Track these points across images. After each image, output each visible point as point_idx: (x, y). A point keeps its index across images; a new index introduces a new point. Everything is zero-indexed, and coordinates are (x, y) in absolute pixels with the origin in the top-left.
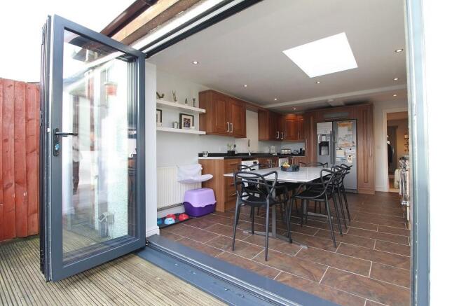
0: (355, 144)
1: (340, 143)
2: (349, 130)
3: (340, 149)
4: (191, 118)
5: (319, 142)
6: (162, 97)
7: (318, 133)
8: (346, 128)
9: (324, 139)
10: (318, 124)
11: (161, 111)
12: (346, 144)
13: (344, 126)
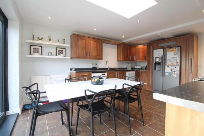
0: (179, 64)
1: (168, 63)
2: (175, 54)
3: (168, 67)
4: (64, 50)
5: (154, 62)
6: (41, 39)
7: (154, 56)
8: (173, 52)
9: (158, 60)
10: (154, 51)
11: (42, 47)
12: (172, 64)
13: (171, 51)
